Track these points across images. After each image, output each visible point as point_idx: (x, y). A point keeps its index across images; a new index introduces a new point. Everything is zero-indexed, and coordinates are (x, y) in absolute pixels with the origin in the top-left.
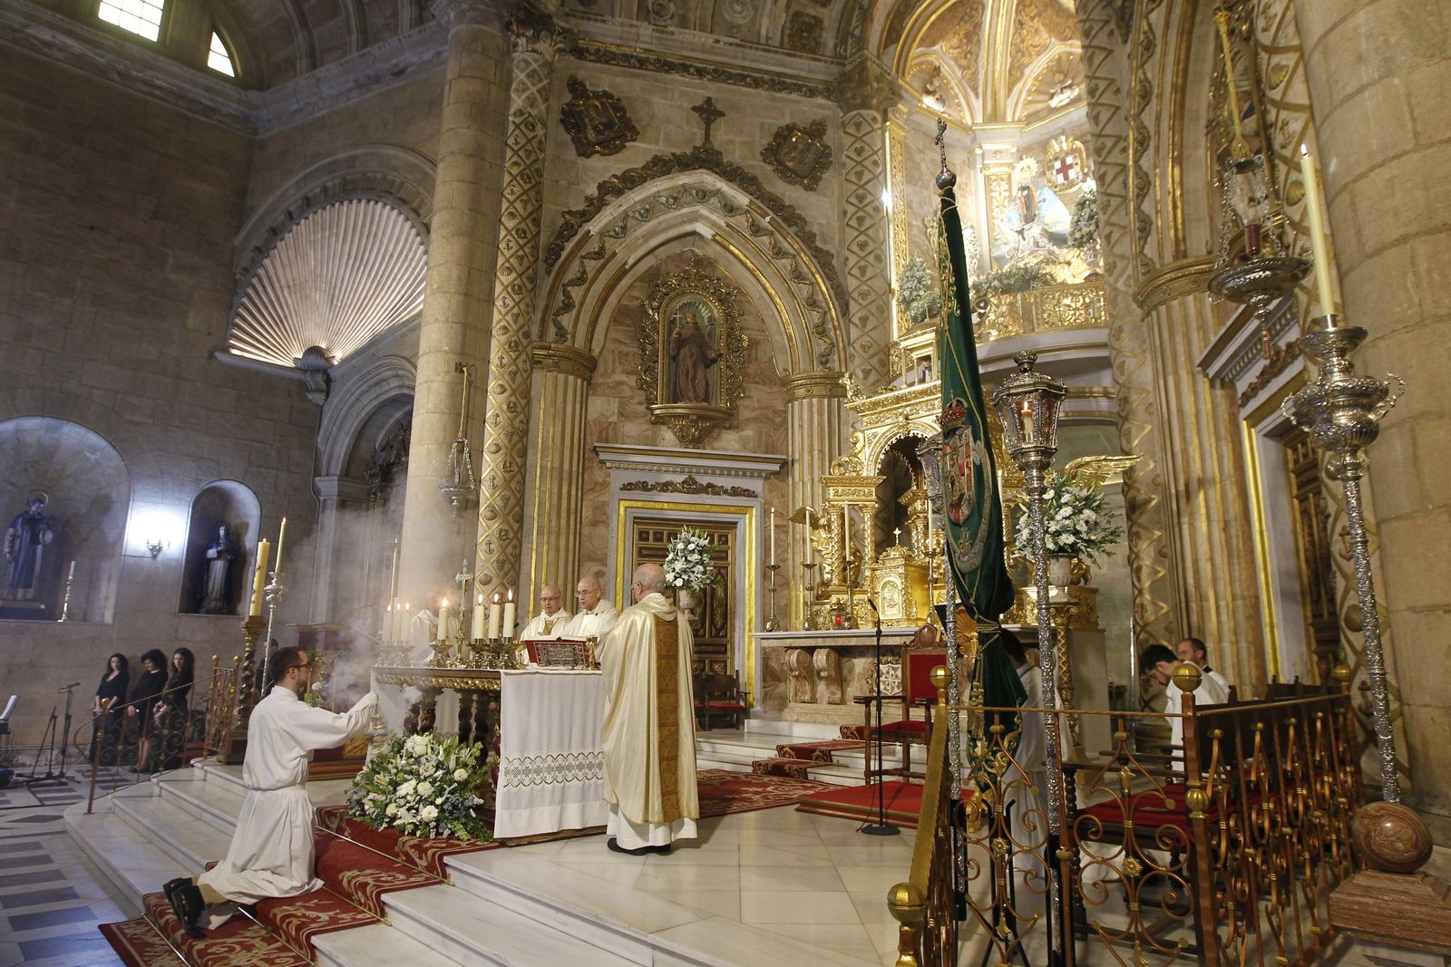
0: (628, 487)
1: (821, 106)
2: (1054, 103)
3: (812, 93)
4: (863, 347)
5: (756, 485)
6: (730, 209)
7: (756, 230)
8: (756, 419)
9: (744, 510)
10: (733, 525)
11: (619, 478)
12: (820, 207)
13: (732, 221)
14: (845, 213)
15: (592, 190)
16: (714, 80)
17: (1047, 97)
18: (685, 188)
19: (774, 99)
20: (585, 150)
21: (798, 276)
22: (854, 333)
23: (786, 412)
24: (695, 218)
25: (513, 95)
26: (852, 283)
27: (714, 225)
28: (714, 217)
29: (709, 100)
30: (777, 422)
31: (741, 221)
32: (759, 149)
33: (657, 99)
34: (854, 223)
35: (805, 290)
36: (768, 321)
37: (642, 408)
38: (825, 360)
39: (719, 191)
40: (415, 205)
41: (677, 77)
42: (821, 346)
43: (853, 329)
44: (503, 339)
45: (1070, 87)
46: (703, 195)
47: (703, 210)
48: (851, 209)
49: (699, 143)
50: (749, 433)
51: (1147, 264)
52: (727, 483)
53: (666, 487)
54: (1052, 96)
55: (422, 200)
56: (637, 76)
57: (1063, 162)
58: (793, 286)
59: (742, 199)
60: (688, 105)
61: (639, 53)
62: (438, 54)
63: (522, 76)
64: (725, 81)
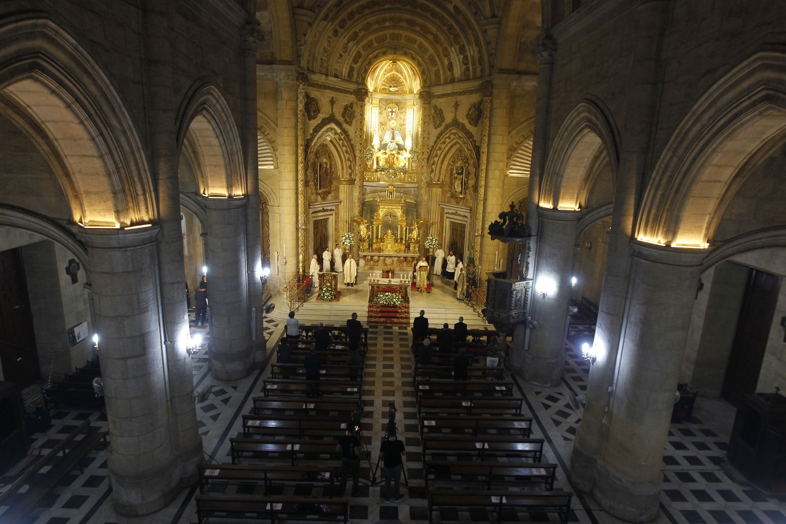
0: (313, 213)
1: (352, 98)
2: (391, 89)
3: (351, 93)
4: (359, 172)
5: (333, 208)
6: (336, 133)
7: (340, 139)
8: (334, 190)
9: (332, 214)
10: (328, 219)
11: (311, 211)
12: (351, 130)
13: (335, 137)
14: (356, 132)
15: (311, 131)
16: (334, 91)
17: (389, 86)
18: (328, 129)
19: (344, 96)
20: (310, 119)
21: (347, 152)
22: (357, 168)
23: (339, 187)
24: (328, 135)
25: (299, 104)
26: (357, 153)
27: (331, 137)
28: (332, 135)
29: (332, 98)
30: (337, 190)
31: (337, 137)
32: (341, 113)
33: (323, 99)
34: (359, 136)
35: (347, 156)
36: (336, 161)
37: (314, 191)
38: (350, 175)
39: (334, 129)
40: (262, 131)
41: (327, 91)
42: (350, 171)
43: (357, 167)
44: (302, 183)
45: (396, 87)
46: (332, 129)
47: (330, 133)
48: (358, 132)
49: (330, 113)
50: (333, 194)
51: (431, 177)
52: (329, 208)
53: (320, 211)
54: (391, 87)
55: (265, 130)
56: (319, 91)
57: (392, 110)
58: (345, 154)
59: (339, 131)
60: (328, 100)
61: (320, 83)
62: (266, 75)
63: (301, 98)
64: (336, 91)
